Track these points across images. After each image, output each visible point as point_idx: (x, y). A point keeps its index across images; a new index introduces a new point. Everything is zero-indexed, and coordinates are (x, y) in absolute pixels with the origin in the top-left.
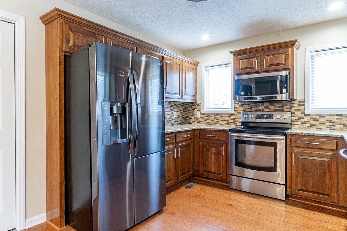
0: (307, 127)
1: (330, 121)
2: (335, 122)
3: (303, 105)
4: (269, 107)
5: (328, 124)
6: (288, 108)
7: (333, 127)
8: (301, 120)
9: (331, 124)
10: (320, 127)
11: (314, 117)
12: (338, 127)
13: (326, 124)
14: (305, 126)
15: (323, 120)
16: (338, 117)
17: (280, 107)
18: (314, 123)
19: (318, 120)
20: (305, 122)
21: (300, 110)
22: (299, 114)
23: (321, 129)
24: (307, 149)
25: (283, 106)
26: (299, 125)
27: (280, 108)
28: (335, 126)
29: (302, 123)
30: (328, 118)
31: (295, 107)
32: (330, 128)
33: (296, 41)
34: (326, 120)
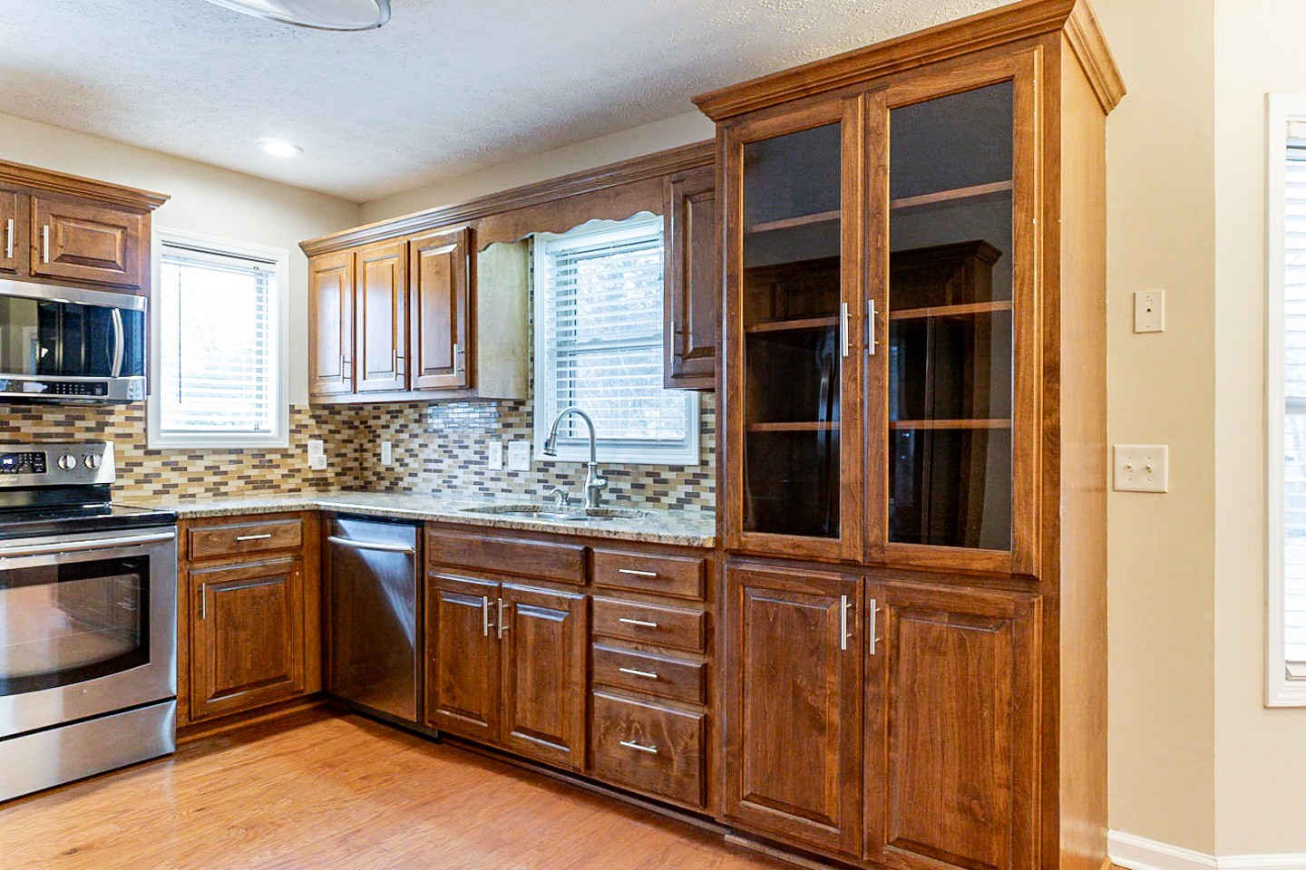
0: (156, 492)
1: (215, 470)
2: (226, 473)
3: (139, 419)
4: (12, 423)
5: (211, 479)
6: (89, 430)
7: (223, 489)
8: (136, 469)
9: (218, 479)
10: (190, 491)
11: (173, 459)
12: (234, 485)
13: (206, 479)
14: (148, 488)
15: (197, 467)
16: (234, 457)
17: (57, 424)
18: (175, 478)
19: (185, 469)
20: (147, 479)
21: (130, 435)
22: (127, 448)
23: (194, 496)
25: (70, 422)
26: (129, 487)
27: (60, 430)
28: (226, 484)
29: (137, 482)
30: (209, 460)
31: (113, 424)
32: (215, 490)
33: (164, 200)
34: (207, 468)
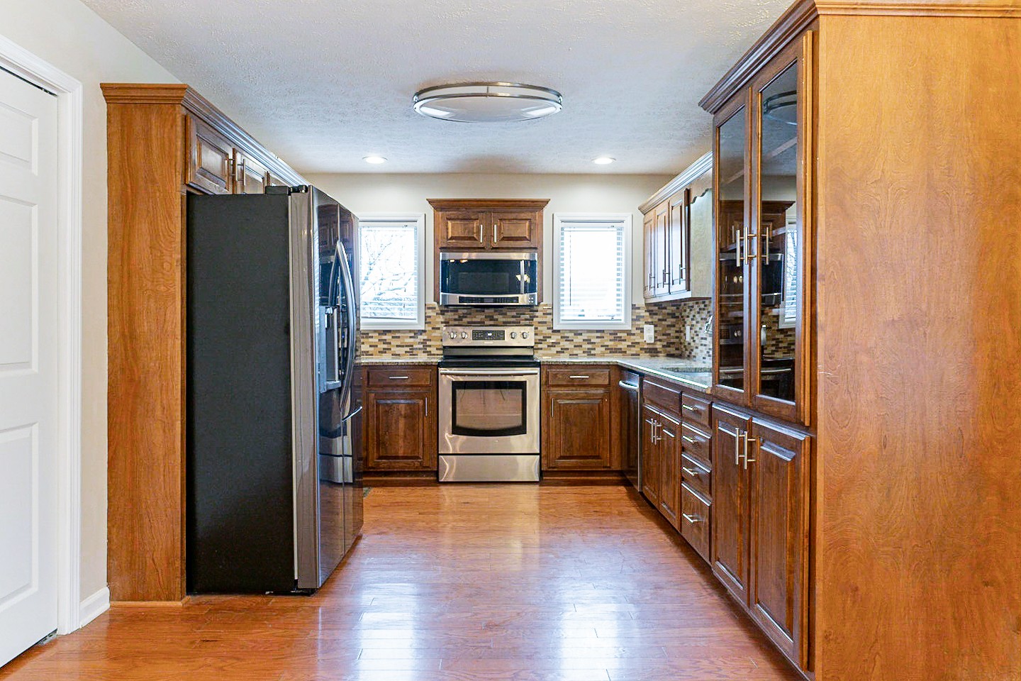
0: (557, 352)
1: (588, 341)
2: (594, 343)
3: (550, 314)
4: (495, 317)
5: (586, 346)
6: (526, 320)
7: (593, 352)
8: (548, 340)
9: (590, 346)
10: (575, 352)
11: (566, 335)
12: (599, 350)
13: (583, 346)
14: (554, 350)
15: (579, 340)
16: (599, 335)
17: (513, 317)
18: (567, 345)
19: (573, 340)
20: (553, 345)
21: (545, 322)
22: (543, 329)
23: (577, 355)
24: (571, 388)
25: (518, 316)
26: (545, 349)
27: (514, 320)
28: (594, 349)
29: (548, 346)
30: (585, 336)
31: (537, 317)
32: (589, 352)
33: (547, 202)
34: (584, 340)
